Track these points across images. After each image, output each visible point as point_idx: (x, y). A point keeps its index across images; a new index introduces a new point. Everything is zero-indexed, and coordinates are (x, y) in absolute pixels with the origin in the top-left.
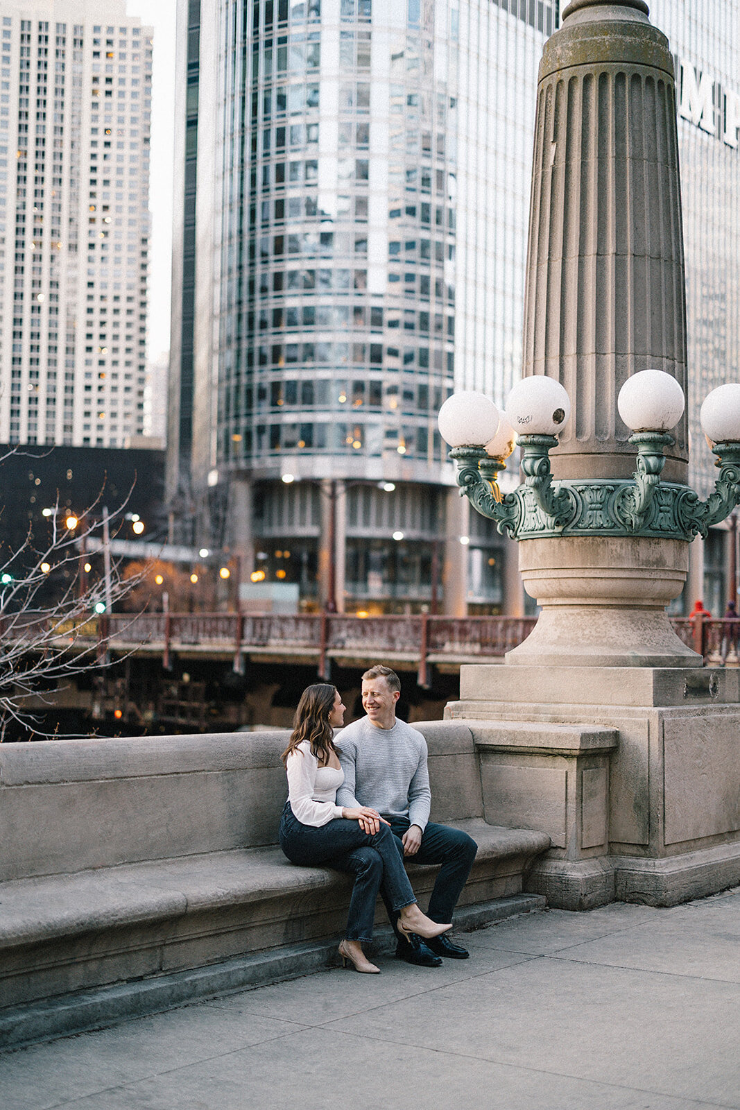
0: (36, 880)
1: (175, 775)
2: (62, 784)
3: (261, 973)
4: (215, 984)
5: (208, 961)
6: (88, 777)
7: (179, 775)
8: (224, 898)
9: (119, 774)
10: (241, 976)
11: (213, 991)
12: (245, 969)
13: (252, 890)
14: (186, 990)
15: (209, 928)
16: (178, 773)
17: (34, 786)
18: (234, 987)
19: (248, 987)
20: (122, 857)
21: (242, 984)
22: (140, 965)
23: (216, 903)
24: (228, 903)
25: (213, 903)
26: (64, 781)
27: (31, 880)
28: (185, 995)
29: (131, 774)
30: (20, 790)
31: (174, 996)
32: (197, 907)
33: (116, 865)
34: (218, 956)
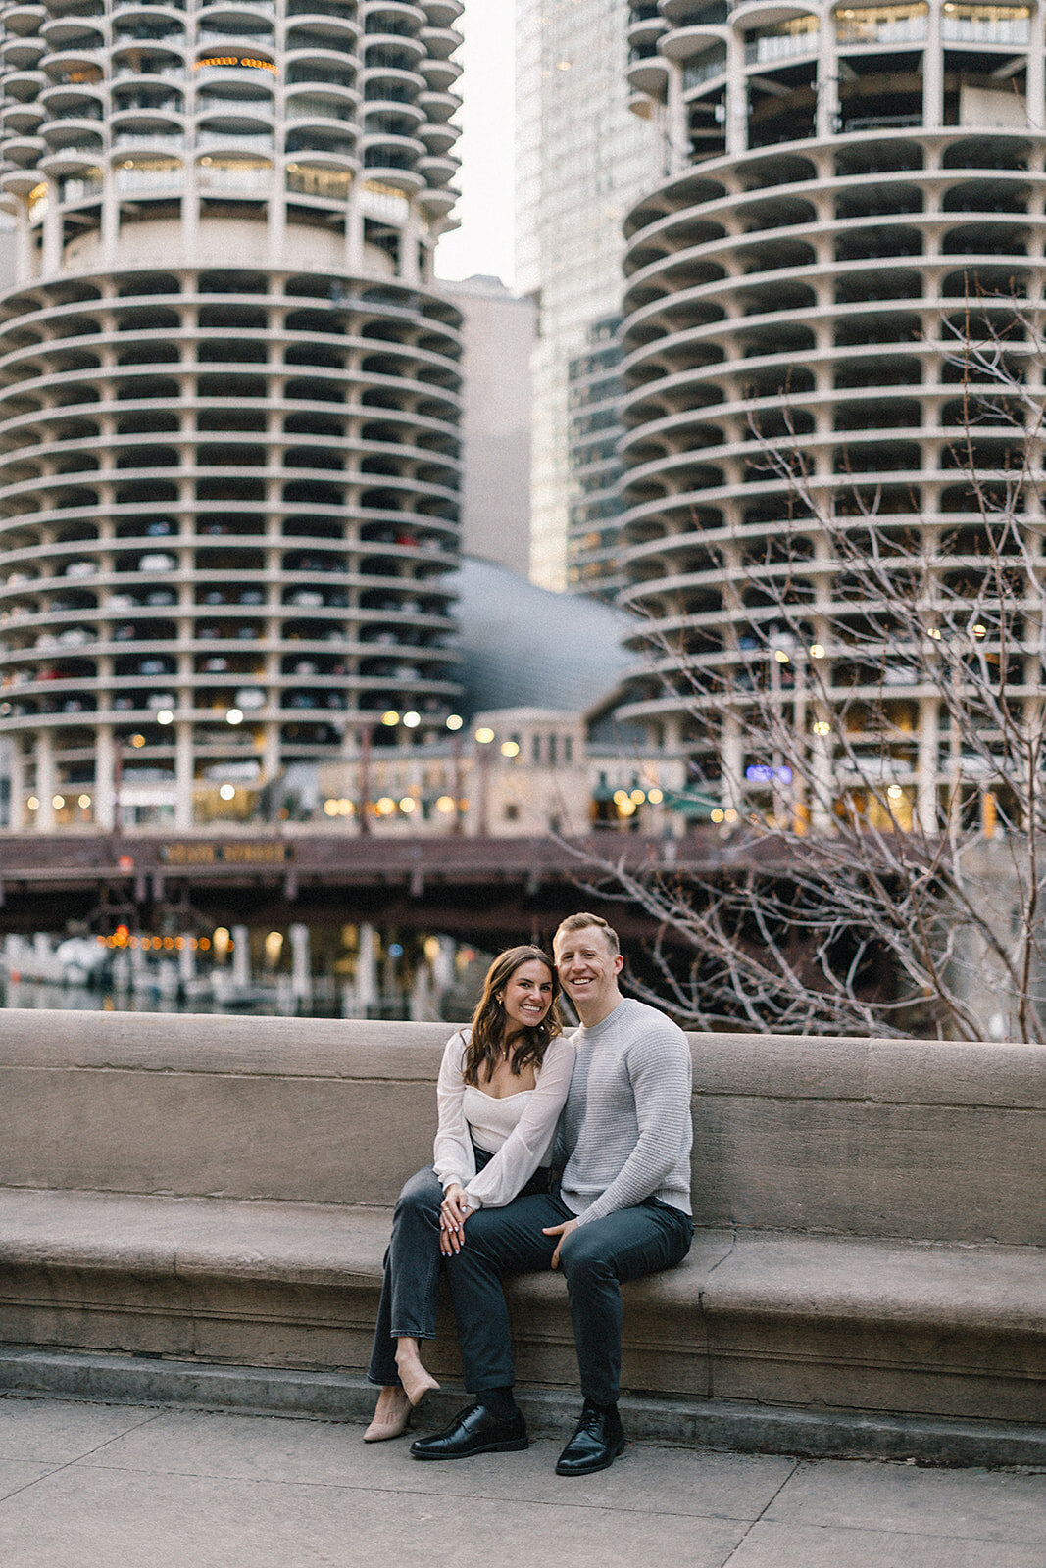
0: (111, 1196)
1: (381, 1082)
2: (166, 1073)
3: (336, 1399)
4: (236, 1393)
5: (289, 1363)
6: (211, 1068)
7: (389, 1082)
8: (252, 1268)
9: (266, 1070)
10: (292, 1394)
11: (231, 1402)
12: (300, 1386)
13: (313, 1267)
14: (176, 1387)
15: (276, 1311)
16: (385, 1079)
17: (120, 1071)
18: (276, 1408)
19: (304, 1414)
20: (262, 1189)
21: (296, 1407)
22: (157, 1336)
23: (234, 1271)
24: (264, 1277)
25: (230, 1270)
26: (170, 1069)
27: (102, 1195)
28: (175, 1393)
29: (289, 1071)
30: (96, 1074)
31: (154, 1388)
32: (199, 1270)
33: (249, 1199)
34: (307, 1360)
